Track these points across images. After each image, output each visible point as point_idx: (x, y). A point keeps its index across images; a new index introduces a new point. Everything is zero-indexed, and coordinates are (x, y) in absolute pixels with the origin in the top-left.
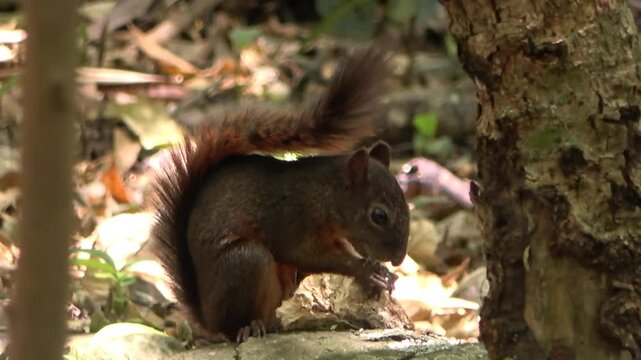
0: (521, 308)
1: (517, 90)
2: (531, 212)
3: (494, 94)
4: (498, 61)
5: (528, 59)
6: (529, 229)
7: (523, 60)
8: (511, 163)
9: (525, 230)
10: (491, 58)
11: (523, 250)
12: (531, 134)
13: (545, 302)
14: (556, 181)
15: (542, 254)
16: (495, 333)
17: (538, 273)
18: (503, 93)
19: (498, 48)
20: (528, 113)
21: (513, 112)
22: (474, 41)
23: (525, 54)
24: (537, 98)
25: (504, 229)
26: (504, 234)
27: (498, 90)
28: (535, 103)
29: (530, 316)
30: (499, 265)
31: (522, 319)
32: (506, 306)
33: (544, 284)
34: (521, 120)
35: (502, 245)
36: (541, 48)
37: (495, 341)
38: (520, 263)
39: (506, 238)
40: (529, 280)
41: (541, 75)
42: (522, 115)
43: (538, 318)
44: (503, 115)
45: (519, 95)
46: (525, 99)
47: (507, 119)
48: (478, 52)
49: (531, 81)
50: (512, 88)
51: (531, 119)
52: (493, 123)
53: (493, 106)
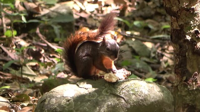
0: (186, 66)
1: (183, 18)
2: (187, 45)
3: (178, 19)
4: (179, 12)
5: (186, 12)
6: (187, 48)
7: (185, 12)
8: (182, 34)
9: (186, 48)
10: (177, 12)
11: (186, 53)
12: (187, 28)
13: (192, 64)
14: (193, 38)
15: (190, 54)
16: (180, 71)
17: (190, 58)
18: (180, 19)
19: (179, 9)
20: (186, 23)
21: (183, 23)
22: (173, 8)
23: (186, 10)
24: (188, 20)
25: (181, 49)
26: (181, 50)
27: (179, 18)
28: (187, 21)
29: (188, 67)
30: (180, 57)
31: (186, 68)
32: (182, 65)
33: (191, 60)
34: (184, 25)
35: (181, 52)
36: (189, 9)
37: (180, 73)
38: (186, 56)
39: (182, 50)
40: (187, 59)
41: (188, 15)
42: (185, 24)
43: (190, 68)
44: (180, 24)
45: (184, 20)
46: (185, 20)
47: (182, 25)
48: (175, 11)
49: (186, 16)
50: (182, 18)
51: (187, 25)
52: (178, 26)
53: (177, 22)
